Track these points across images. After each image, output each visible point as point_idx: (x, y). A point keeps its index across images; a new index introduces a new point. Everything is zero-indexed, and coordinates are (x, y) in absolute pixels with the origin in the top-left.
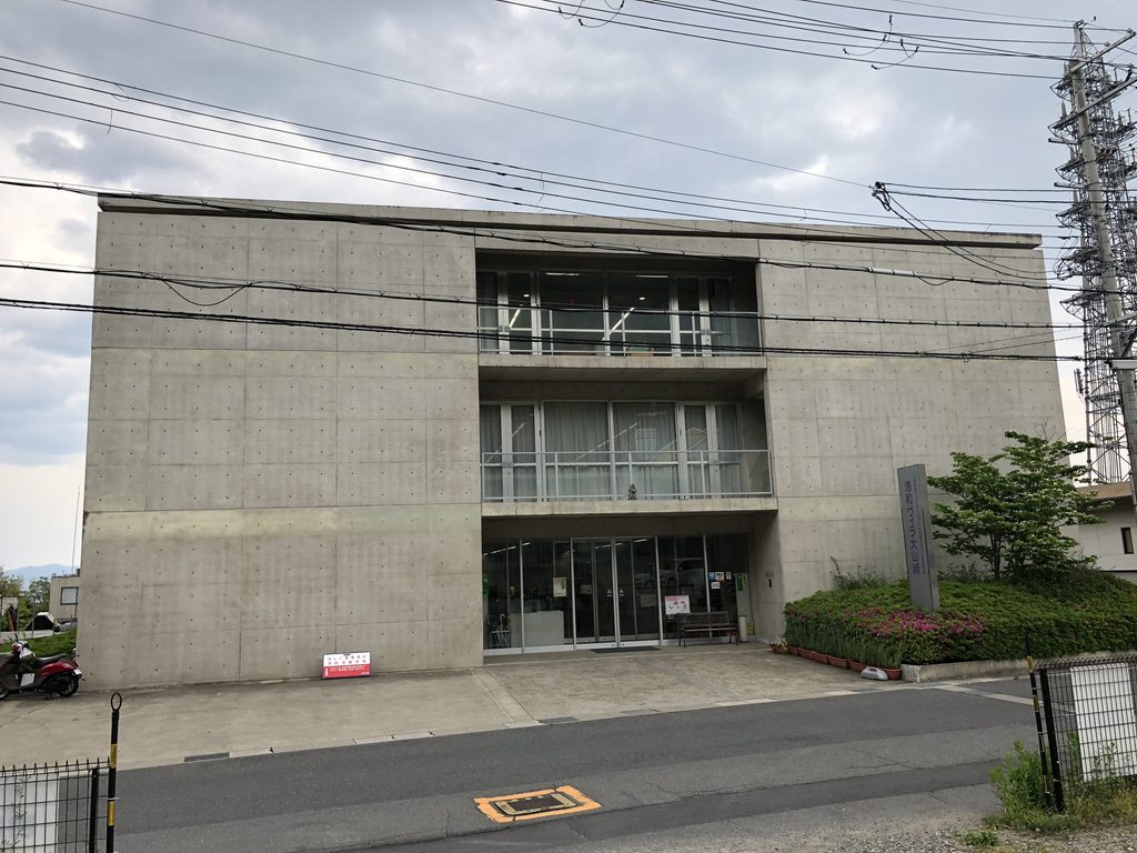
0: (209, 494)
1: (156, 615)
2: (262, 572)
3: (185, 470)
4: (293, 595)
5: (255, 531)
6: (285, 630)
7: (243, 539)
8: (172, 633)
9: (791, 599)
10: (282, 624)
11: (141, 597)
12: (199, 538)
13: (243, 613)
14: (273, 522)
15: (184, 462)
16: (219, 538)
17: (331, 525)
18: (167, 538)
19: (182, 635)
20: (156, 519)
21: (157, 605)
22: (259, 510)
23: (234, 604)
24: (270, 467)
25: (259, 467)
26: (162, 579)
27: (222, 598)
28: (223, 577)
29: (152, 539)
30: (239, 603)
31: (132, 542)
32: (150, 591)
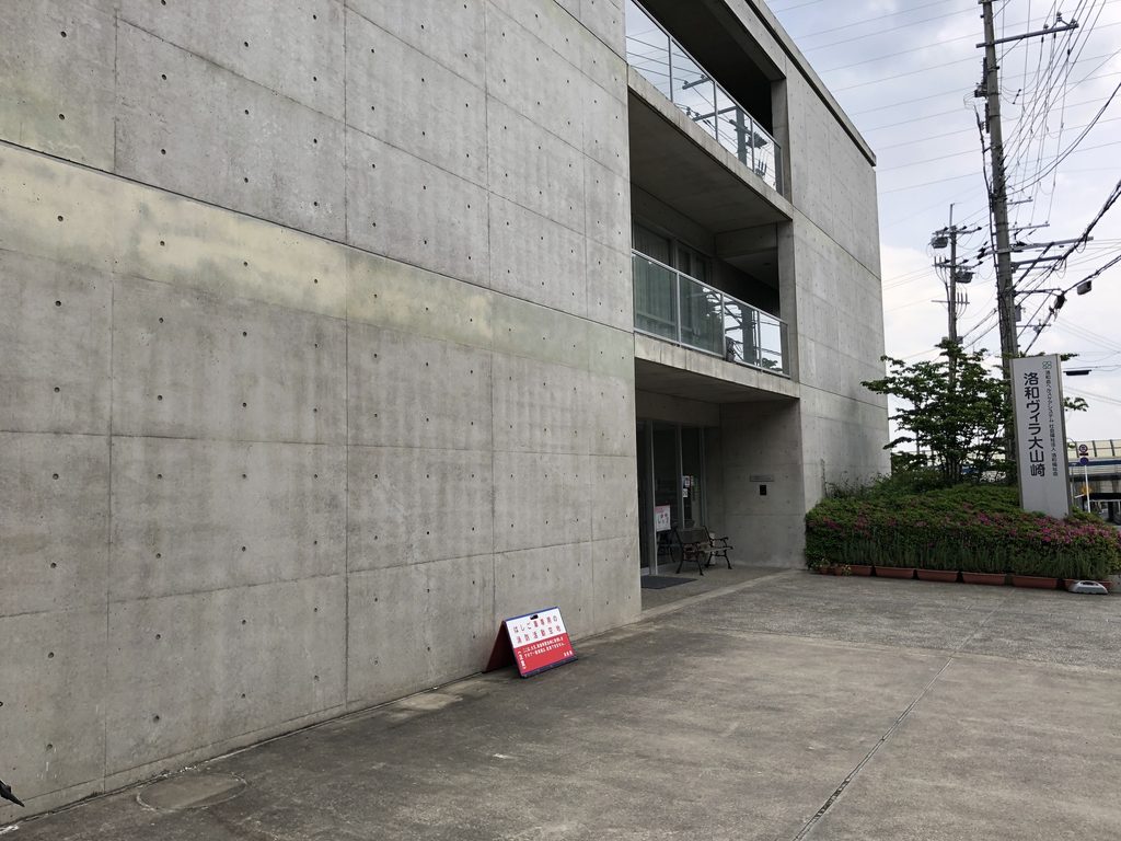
0: (278, 181)
1: (151, 534)
2: (383, 417)
3: (223, 83)
4: (434, 481)
5: (368, 312)
6: (422, 567)
7: (348, 324)
8: (194, 592)
9: (809, 507)
10: (417, 556)
11: (105, 472)
12: (258, 302)
13: (352, 528)
14: (398, 297)
15: (218, 58)
16: (300, 313)
17: (481, 326)
18: (178, 284)
19: (221, 598)
20: (144, 210)
21: (151, 499)
22: (379, 259)
23: (333, 504)
24: (393, 156)
25: (374, 144)
26: (166, 413)
27: (309, 483)
28: (310, 426)
29: (135, 278)
30: (343, 498)
31: (74, 273)
32: (133, 452)
